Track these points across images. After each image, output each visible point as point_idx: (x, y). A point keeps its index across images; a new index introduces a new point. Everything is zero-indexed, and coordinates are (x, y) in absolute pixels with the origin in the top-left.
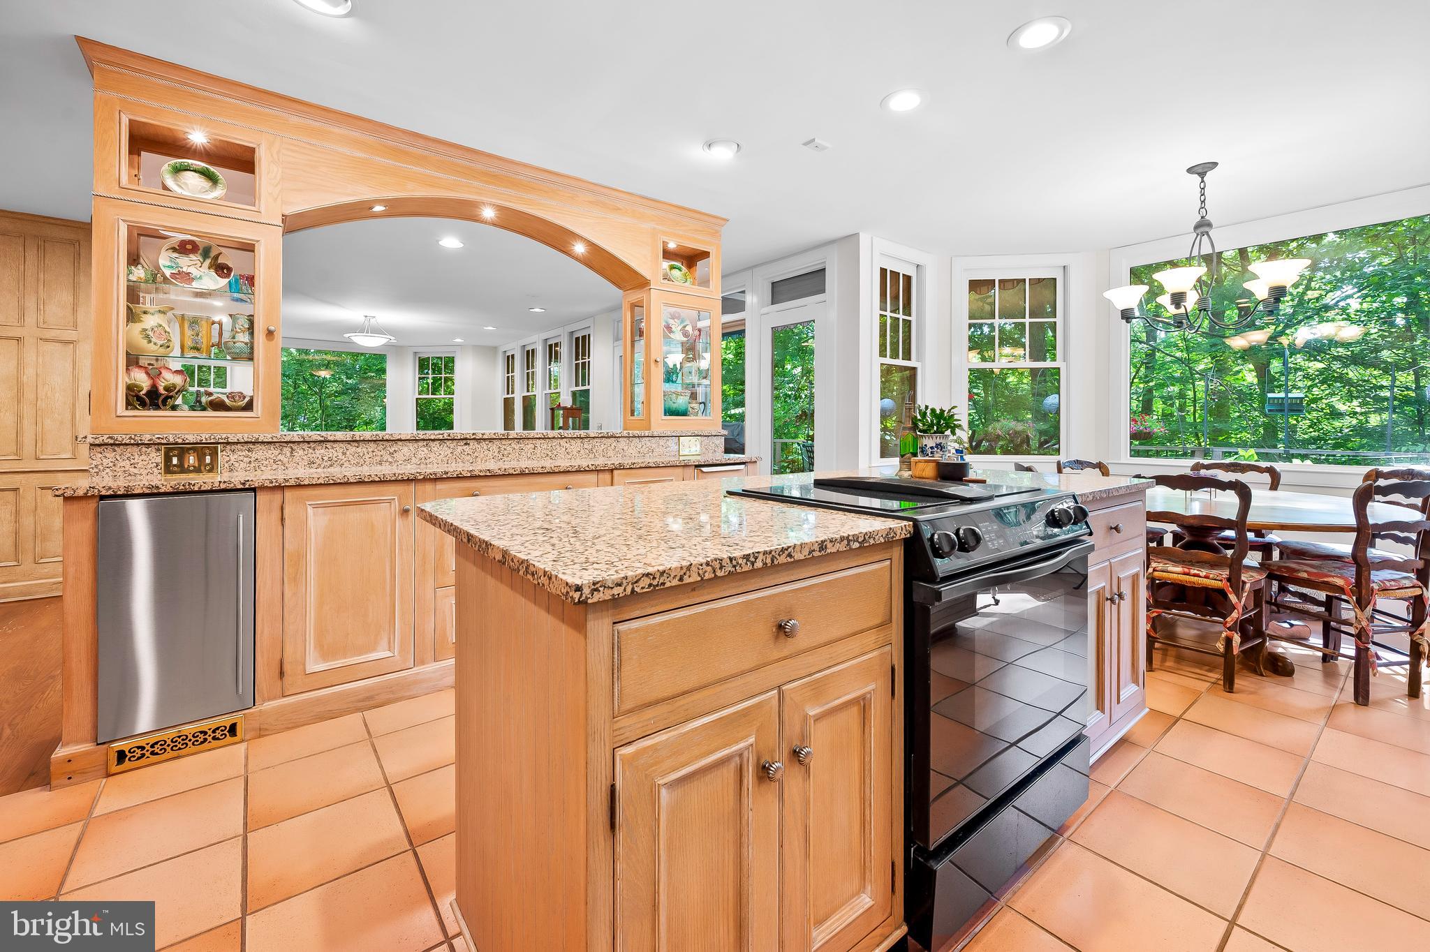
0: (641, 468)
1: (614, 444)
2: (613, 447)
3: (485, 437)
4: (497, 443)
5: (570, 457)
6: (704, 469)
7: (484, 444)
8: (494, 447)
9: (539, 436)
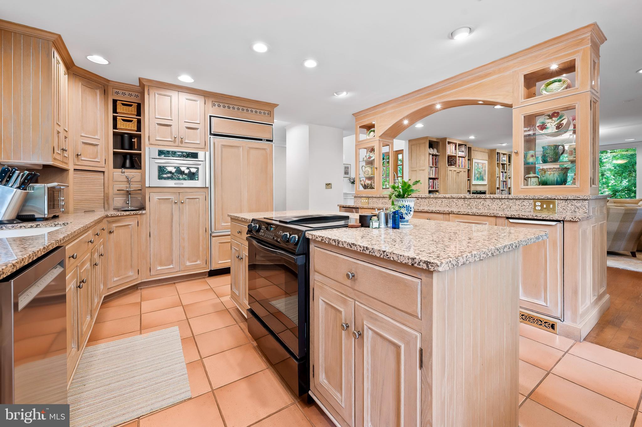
0: (463, 214)
1: (483, 202)
2: (482, 203)
3: (422, 197)
4: (428, 199)
5: (458, 207)
6: (511, 221)
7: (423, 199)
8: (427, 201)
9: (442, 197)
